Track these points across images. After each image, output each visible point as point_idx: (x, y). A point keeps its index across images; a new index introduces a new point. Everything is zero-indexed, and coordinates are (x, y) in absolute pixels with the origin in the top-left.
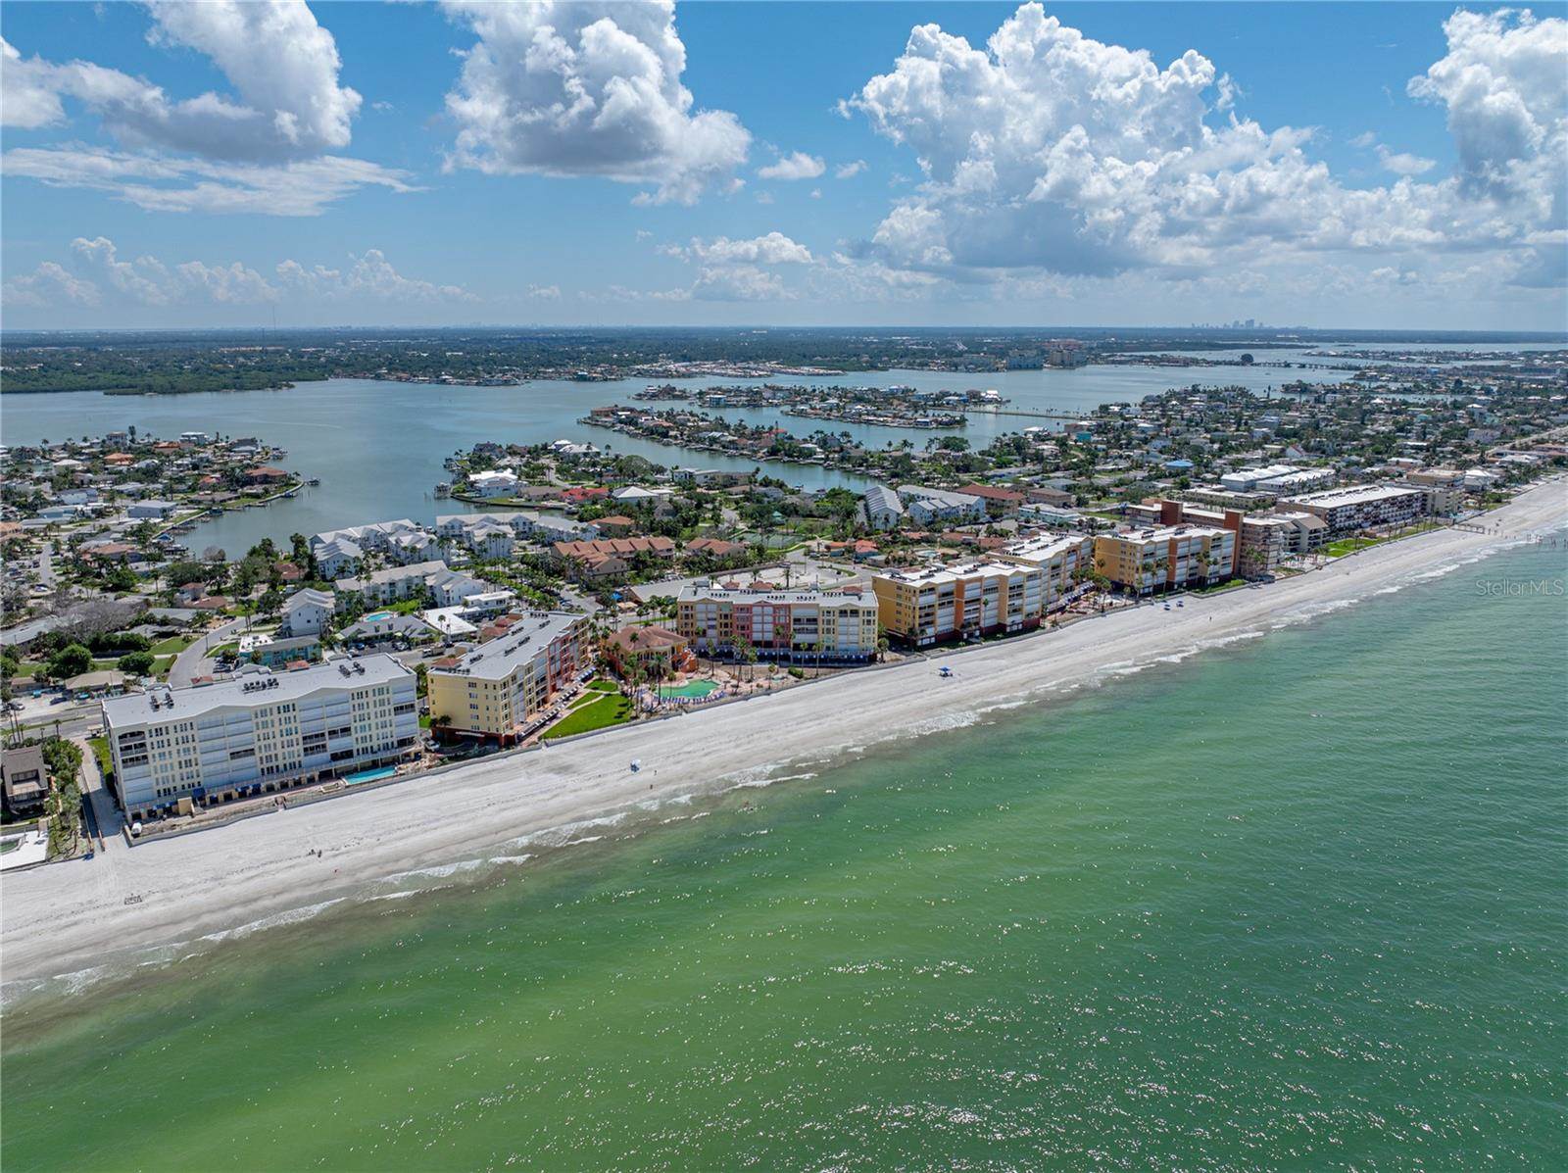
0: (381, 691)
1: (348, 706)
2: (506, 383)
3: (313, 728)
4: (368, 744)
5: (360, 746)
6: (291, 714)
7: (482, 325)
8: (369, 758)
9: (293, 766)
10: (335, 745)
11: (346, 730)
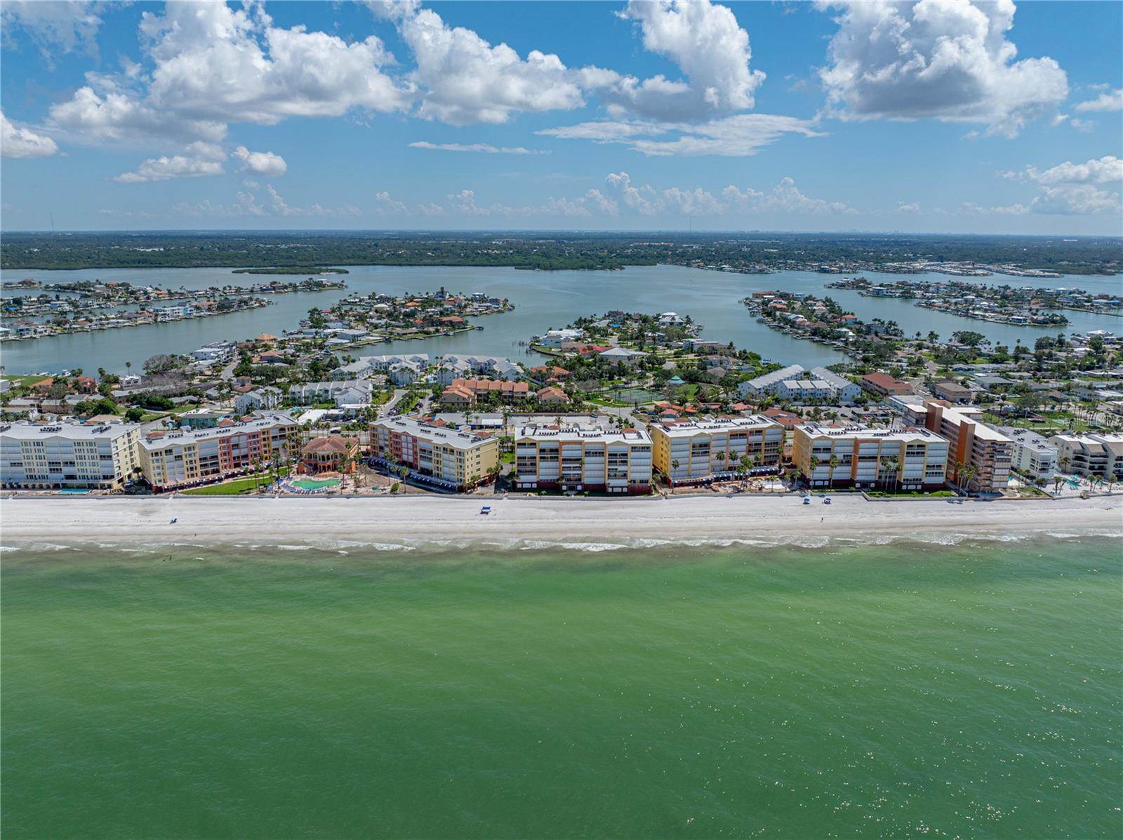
0: (91, 444)
1: (73, 449)
2: (761, 272)
3: (54, 458)
4: (85, 474)
5: (82, 474)
6: (41, 447)
7: (857, 232)
8: (85, 482)
9: (43, 477)
10: (67, 470)
11: (72, 463)
